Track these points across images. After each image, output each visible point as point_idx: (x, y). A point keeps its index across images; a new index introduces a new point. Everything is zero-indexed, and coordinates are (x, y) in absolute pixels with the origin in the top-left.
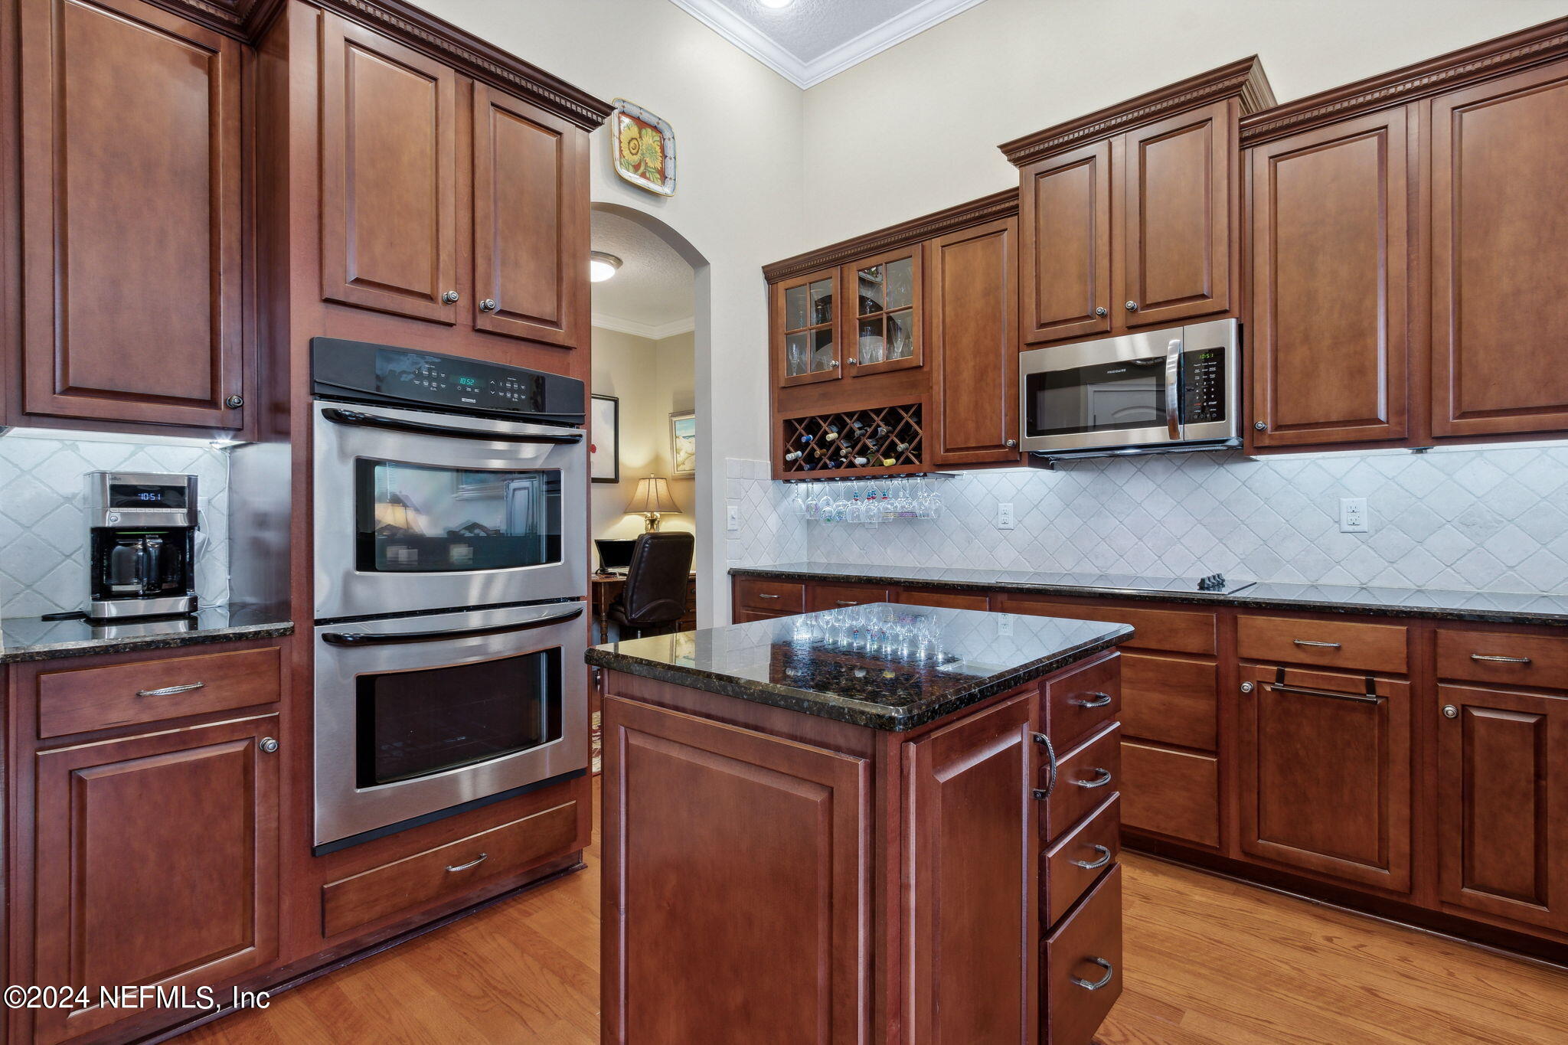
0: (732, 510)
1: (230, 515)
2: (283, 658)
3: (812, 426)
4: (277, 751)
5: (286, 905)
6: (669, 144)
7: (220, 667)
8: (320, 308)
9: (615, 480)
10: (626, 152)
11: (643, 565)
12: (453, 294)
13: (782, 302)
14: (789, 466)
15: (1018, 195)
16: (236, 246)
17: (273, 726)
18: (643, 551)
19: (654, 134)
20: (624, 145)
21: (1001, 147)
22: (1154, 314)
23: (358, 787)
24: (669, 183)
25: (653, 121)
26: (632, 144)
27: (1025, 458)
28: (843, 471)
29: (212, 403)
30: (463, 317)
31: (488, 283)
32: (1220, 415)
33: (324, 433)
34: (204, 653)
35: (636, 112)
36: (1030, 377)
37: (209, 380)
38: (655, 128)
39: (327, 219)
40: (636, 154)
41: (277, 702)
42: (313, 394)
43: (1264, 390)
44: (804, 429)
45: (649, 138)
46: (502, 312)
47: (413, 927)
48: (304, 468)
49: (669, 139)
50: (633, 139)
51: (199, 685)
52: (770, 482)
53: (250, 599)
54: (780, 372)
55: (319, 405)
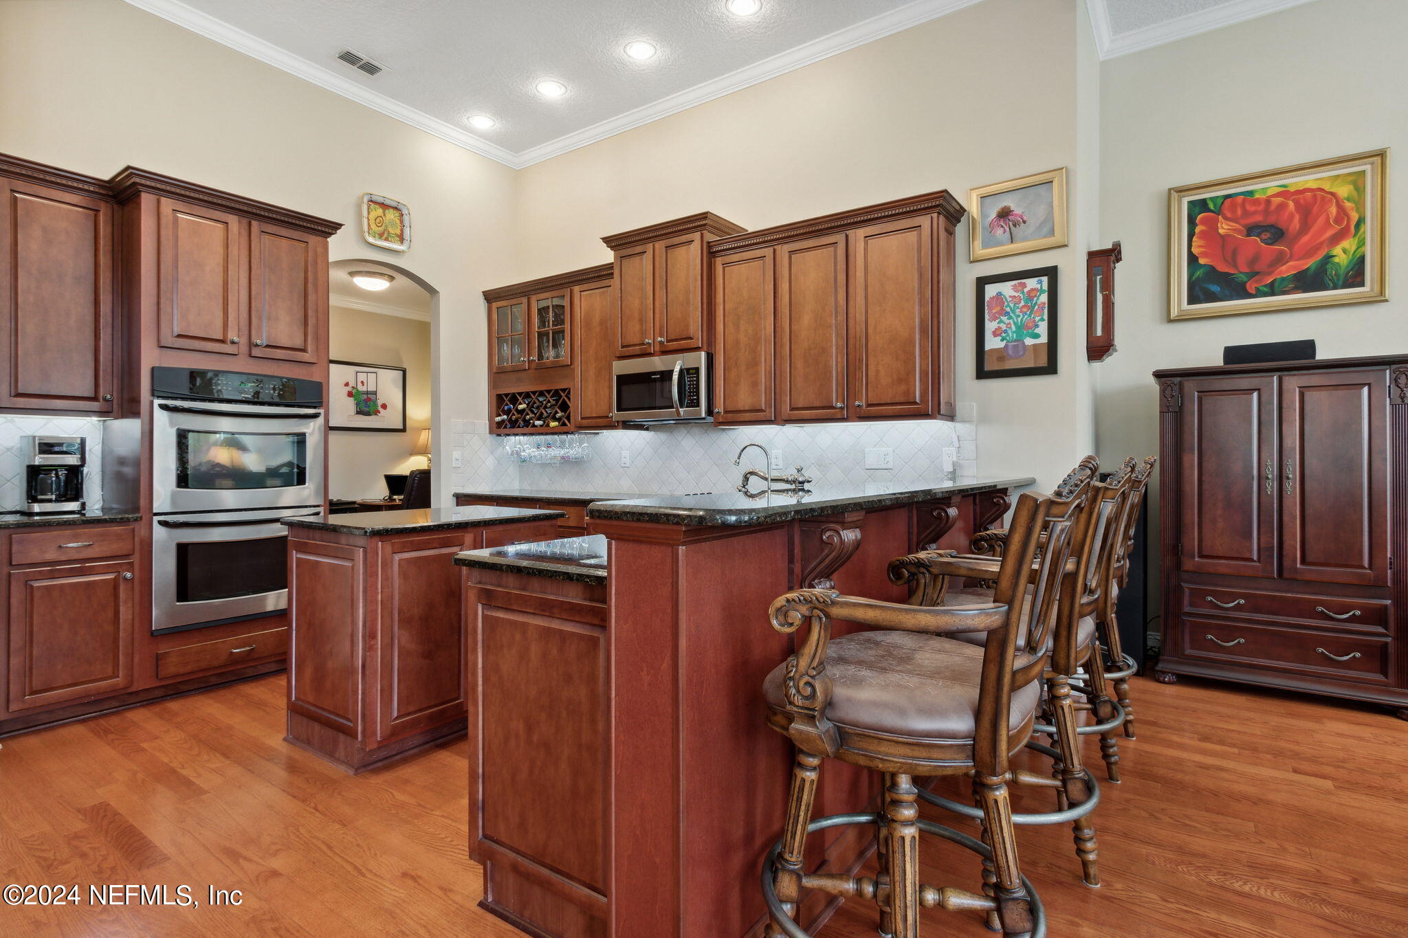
0: (456, 454)
1: (103, 458)
2: (136, 533)
3: (514, 399)
4: (132, 579)
5: (136, 659)
6: (406, 218)
7: (102, 535)
8: (157, 351)
9: (404, 430)
10: (373, 226)
11: (413, 493)
12: (236, 339)
13: (495, 316)
14: (500, 424)
15: (613, 267)
16: (109, 314)
17: (130, 567)
18: (414, 483)
19: (395, 212)
20: (372, 222)
21: (603, 239)
22: (674, 345)
23: (178, 601)
24: (406, 243)
25: (394, 204)
26: (378, 221)
27: (621, 424)
28: (530, 429)
29: (95, 399)
30: (244, 348)
31: (260, 327)
32: (698, 405)
33: (161, 417)
34: (93, 528)
35: (380, 200)
36: (619, 377)
37: (93, 387)
38: (396, 208)
39: (162, 306)
40: (381, 226)
41: (132, 555)
42: (153, 395)
43: (720, 391)
44: (509, 401)
45: (391, 215)
46: (268, 346)
47: (211, 684)
48: (148, 434)
49: (406, 215)
50: (378, 217)
51: (91, 543)
52: (488, 435)
53: (115, 506)
54: (494, 363)
55: (157, 402)
